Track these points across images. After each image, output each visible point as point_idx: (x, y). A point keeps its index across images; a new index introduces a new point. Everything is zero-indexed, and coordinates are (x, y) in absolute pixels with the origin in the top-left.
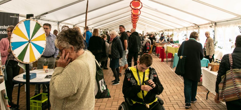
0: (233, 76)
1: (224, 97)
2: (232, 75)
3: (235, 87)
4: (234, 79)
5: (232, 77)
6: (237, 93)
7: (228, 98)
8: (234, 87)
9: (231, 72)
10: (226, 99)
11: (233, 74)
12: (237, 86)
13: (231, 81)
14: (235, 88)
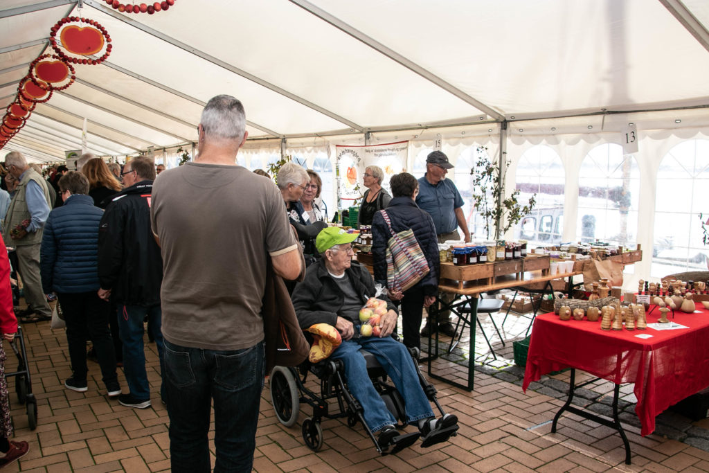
0: (402, 245)
1: (398, 287)
2: (400, 244)
3: (412, 261)
4: (405, 249)
5: (402, 247)
6: (418, 270)
7: (407, 286)
8: (410, 263)
9: (397, 240)
10: (403, 288)
11: (400, 242)
12: (415, 260)
13: (403, 254)
14: (413, 263)
